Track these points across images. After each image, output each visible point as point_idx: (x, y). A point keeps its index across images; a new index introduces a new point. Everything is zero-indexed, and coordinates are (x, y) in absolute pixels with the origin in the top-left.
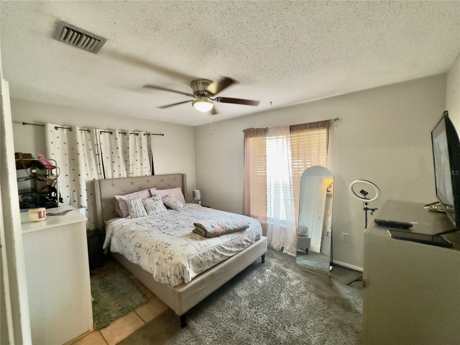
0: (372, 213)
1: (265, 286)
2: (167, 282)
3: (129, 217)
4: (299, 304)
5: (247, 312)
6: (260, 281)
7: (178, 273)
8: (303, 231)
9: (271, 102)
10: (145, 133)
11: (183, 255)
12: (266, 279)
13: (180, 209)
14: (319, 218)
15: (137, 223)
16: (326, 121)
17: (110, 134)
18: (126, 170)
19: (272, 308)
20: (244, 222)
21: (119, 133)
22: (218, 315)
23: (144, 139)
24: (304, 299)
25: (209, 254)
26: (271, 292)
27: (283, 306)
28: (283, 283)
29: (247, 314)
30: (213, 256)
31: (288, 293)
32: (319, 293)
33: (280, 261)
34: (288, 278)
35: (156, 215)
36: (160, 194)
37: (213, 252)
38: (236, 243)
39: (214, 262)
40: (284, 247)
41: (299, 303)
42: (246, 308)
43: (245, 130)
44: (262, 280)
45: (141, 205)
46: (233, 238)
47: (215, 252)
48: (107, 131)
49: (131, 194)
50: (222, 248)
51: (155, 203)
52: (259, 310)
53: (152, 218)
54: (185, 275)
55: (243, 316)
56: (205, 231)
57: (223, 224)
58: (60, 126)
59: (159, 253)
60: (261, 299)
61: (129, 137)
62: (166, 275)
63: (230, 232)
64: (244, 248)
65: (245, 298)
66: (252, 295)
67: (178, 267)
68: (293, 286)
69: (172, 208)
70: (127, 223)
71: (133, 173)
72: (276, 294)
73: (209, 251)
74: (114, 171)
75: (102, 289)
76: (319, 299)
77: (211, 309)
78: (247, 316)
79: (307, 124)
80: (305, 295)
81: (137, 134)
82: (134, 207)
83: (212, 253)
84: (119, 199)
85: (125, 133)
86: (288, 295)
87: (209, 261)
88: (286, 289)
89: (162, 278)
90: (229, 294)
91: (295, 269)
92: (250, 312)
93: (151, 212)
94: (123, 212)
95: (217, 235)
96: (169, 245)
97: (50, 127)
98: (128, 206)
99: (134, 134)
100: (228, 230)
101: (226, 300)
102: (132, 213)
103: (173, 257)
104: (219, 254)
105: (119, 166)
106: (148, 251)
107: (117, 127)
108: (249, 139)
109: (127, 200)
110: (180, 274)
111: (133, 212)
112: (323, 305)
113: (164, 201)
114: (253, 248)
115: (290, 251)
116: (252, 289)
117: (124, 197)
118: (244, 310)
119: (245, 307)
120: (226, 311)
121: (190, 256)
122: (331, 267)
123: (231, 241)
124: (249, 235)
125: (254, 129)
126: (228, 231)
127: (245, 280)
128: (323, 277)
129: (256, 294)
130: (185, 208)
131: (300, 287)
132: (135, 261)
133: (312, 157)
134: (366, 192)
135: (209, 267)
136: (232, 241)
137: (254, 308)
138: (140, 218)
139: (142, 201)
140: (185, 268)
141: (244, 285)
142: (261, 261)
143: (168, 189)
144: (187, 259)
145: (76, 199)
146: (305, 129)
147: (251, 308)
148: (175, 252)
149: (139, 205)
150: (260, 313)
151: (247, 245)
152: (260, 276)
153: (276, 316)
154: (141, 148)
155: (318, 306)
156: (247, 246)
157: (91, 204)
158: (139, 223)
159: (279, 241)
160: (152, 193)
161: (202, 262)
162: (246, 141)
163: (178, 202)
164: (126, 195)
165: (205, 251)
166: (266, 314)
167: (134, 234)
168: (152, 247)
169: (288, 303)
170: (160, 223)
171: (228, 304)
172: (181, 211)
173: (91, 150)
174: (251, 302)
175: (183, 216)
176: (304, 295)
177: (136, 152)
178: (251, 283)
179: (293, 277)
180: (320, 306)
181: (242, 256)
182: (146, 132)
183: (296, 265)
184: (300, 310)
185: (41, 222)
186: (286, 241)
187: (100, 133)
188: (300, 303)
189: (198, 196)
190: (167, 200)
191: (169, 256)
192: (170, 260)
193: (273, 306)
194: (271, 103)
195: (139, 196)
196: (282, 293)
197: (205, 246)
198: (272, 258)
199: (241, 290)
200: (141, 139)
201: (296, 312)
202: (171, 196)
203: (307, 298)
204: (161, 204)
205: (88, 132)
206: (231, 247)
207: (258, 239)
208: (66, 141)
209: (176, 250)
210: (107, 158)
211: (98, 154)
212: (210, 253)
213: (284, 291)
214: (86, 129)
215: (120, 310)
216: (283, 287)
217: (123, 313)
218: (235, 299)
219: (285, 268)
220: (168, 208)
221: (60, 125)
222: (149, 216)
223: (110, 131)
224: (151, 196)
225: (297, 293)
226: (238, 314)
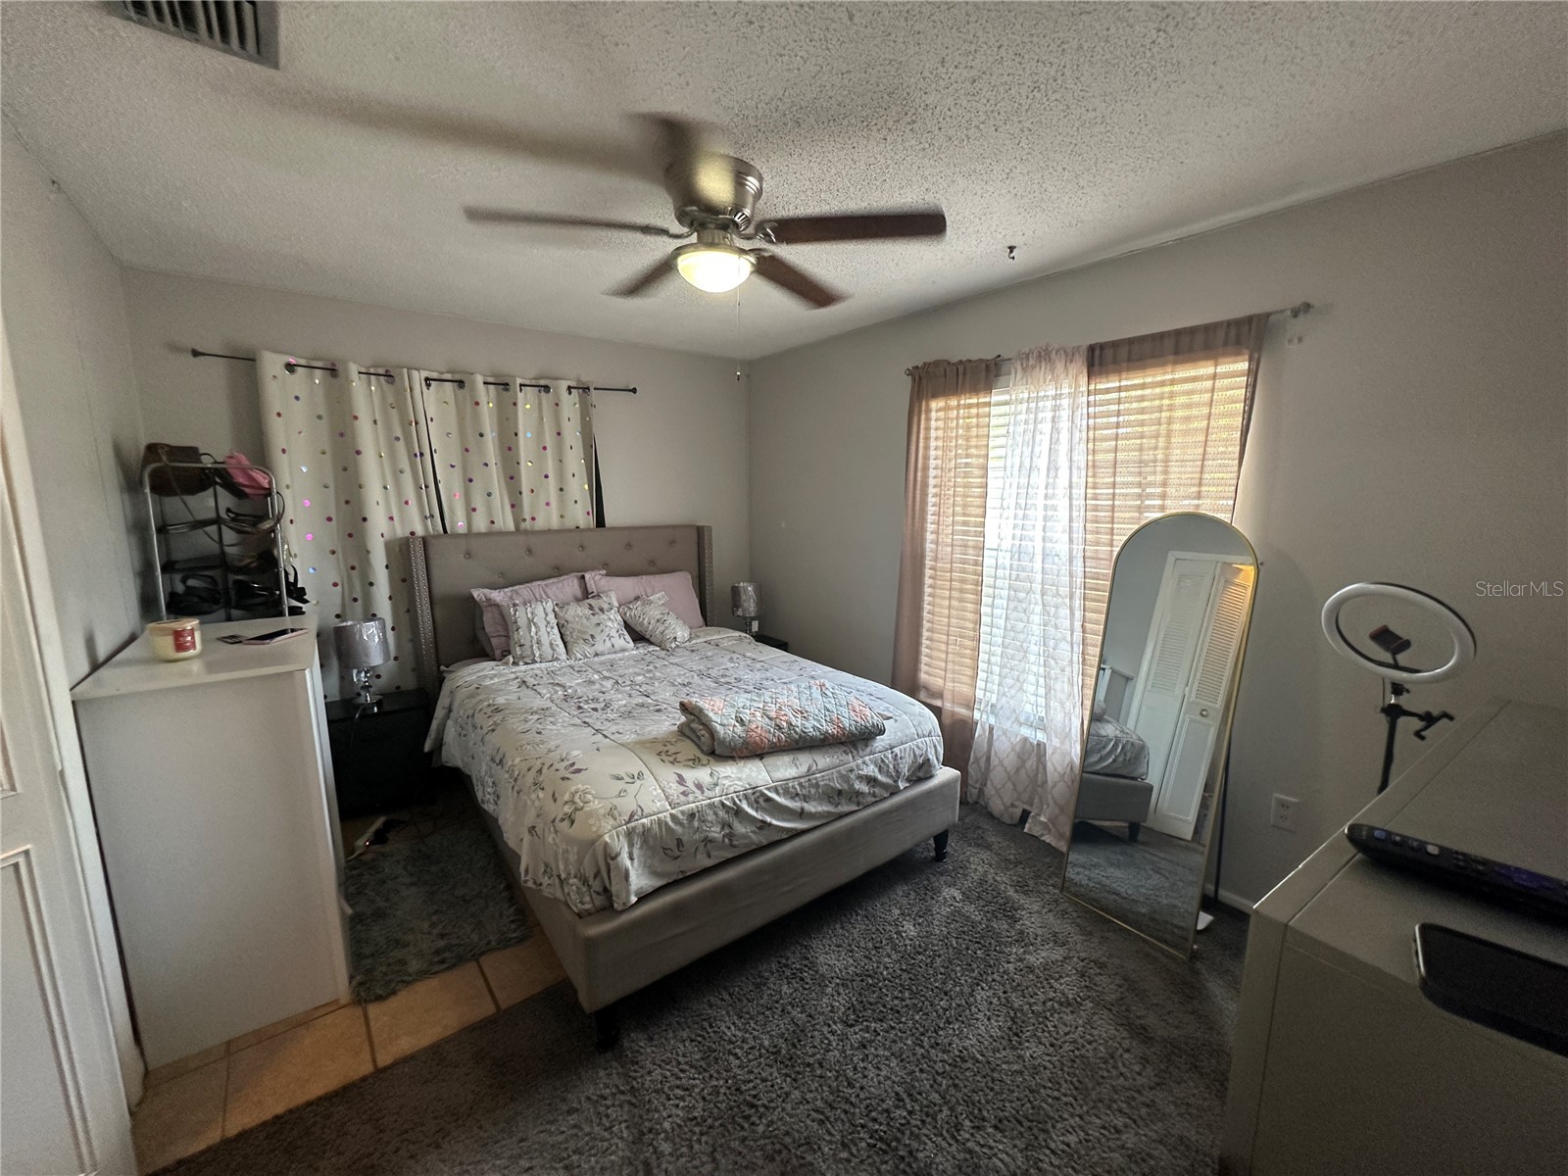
0: (1423, 733)
1: (925, 951)
2: (559, 895)
3: (508, 660)
4: (1040, 1043)
5: (832, 1038)
6: (910, 929)
7: (590, 874)
8: (1121, 759)
9: (1012, 249)
10: (573, 384)
11: (611, 813)
12: (936, 922)
13: (677, 646)
14: (1204, 713)
15: (524, 682)
16: (1250, 319)
17: (456, 387)
18: (513, 506)
19: (929, 1037)
20: (868, 712)
21: (485, 383)
22: (729, 1028)
23: (570, 404)
24: (1063, 1029)
25: (711, 817)
26: (940, 976)
27: (974, 1041)
28: (995, 950)
29: (829, 1044)
30: (725, 825)
31: (1005, 992)
32: (1132, 1016)
33: (1006, 864)
34: (1021, 932)
35: (596, 659)
36: (614, 590)
37: (727, 812)
38: (825, 784)
39: (731, 845)
40: (1032, 814)
41: (1039, 1038)
42: (835, 1023)
43: (917, 367)
44: (919, 924)
45: (548, 623)
46: (814, 768)
47: (738, 812)
48: (448, 376)
49: (521, 586)
50: (768, 800)
51: (595, 620)
52: (879, 1038)
53: (576, 669)
54: (613, 883)
55: (813, 1050)
56: (712, 733)
57: (783, 713)
58: (303, 362)
59: (541, 794)
60: (897, 998)
61: (516, 398)
62: (555, 873)
63: (808, 744)
64: (858, 805)
65: (838, 984)
66: (869, 976)
67: (591, 851)
68: (1031, 969)
69: (652, 639)
70: (496, 680)
71: (533, 519)
72: (958, 989)
73: (711, 806)
74: (474, 510)
75: (411, 875)
76: (1127, 1042)
77: (712, 999)
78: (830, 1053)
79: (1162, 336)
80: (1072, 1012)
81: (547, 388)
82: (526, 629)
83: (726, 816)
84: (484, 599)
85: (507, 384)
86: (1003, 1000)
87: (711, 841)
88: (1002, 977)
89: (546, 881)
90: (788, 958)
91: (1056, 901)
92: (843, 1038)
93: (578, 650)
94: (494, 641)
95: (752, 750)
96: (579, 771)
97: (272, 365)
98: (509, 624)
99: (537, 389)
100: (797, 737)
101: (772, 979)
102: (518, 649)
103: (578, 816)
104: (753, 819)
105: (489, 495)
106: (516, 780)
107: (480, 363)
108: (927, 405)
109: (505, 604)
110: (597, 874)
111: (521, 646)
112: (1137, 1068)
113: (625, 614)
114: (899, 808)
115: (1053, 830)
116: (873, 952)
117: (497, 596)
118: (825, 1029)
119: (832, 1018)
120: (761, 1017)
121: (636, 817)
122: (1205, 920)
123: (807, 778)
124: (883, 761)
125: (949, 363)
126: (797, 742)
127: (857, 915)
128: (1163, 951)
129: (882, 974)
130: (694, 642)
131: (1061, 977)
132: (489, 807)
133: (1172, 476)
134: (1400, 638)
135: (709, 863)
136: (811, 777)
137: (860, 1027)
138: (543, 665)
139: (554, 610)
140: (614, 858)
141: (847, 934)
142: (933, 854)
143: (644, 577)
144: (625, 827)
145: (358, 594)
146: (1153, 356)
147: (851, 1026)
148: (589, 796)
149: (542, 625)
150: (881, 1052)
151: (874, 795)
152: (916, 909)
153: (937, 1073)
154: (559, 434)
155: (1115, 1067)
156: (874, 800)
157: (405, 609)
158: (531, 681)
159: (1015, 789)
160: (591, 586)
161: (684, 842)
162: (916, 410)
163: (671, 620)
164: (506, 590)
165: (697, 807)
166: (902, 1061)
167: (498, 718)
168: (529, 770)
169: (997, 1033)
170: (594, 687)
171: (773, 993)
172: (678, 650)
173: (398, 439)
174: (857, 1000)
175: (675, 671)
176: (1068, 1011)
177: (545, 448)
178: (878, 930)
179: (1039, 932)
180: (1124, 1070)
181: (850, 833)
182: (579, 381)
183: (1064, 886)
184: (1035, 1070)
185: (188, 662)
186: (1039, 790)
187: (423, 383)
188: (1044, 1040)
189: (750, 605)
190: (635, 611)
191: (567, 809)
192: (566, 823)
193: (936, 1032)
194: (1011, 252)
195: (545, 592)
196: (983, 989)
197: (699, 787)
198: (978, 845)
199: (834, 951)
200: (557, 404)
201: (1021, 1073)
202: (651, 598)
203: (1077, 1028)
204: (613, 622)
205: (387, 381)
206: (806, 798)
207: (921, 774)
208: (322, 411)
209: (593, 792)
210: (453, 466)
211: (422, 454)
212: (716, 814)
213: (994, 980)
214: (381, 371)
215: (437, 952)
216: (990, 966)
217: (443, 962)
218: (802, 979)
219: (1016, 891)
220: (638, 637)
221: (301, 357)
222: (572, 662)
223: (457, 377)
224: (586, 594)
225: (1042, 997)
226: (797, 1037)
